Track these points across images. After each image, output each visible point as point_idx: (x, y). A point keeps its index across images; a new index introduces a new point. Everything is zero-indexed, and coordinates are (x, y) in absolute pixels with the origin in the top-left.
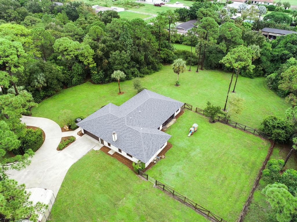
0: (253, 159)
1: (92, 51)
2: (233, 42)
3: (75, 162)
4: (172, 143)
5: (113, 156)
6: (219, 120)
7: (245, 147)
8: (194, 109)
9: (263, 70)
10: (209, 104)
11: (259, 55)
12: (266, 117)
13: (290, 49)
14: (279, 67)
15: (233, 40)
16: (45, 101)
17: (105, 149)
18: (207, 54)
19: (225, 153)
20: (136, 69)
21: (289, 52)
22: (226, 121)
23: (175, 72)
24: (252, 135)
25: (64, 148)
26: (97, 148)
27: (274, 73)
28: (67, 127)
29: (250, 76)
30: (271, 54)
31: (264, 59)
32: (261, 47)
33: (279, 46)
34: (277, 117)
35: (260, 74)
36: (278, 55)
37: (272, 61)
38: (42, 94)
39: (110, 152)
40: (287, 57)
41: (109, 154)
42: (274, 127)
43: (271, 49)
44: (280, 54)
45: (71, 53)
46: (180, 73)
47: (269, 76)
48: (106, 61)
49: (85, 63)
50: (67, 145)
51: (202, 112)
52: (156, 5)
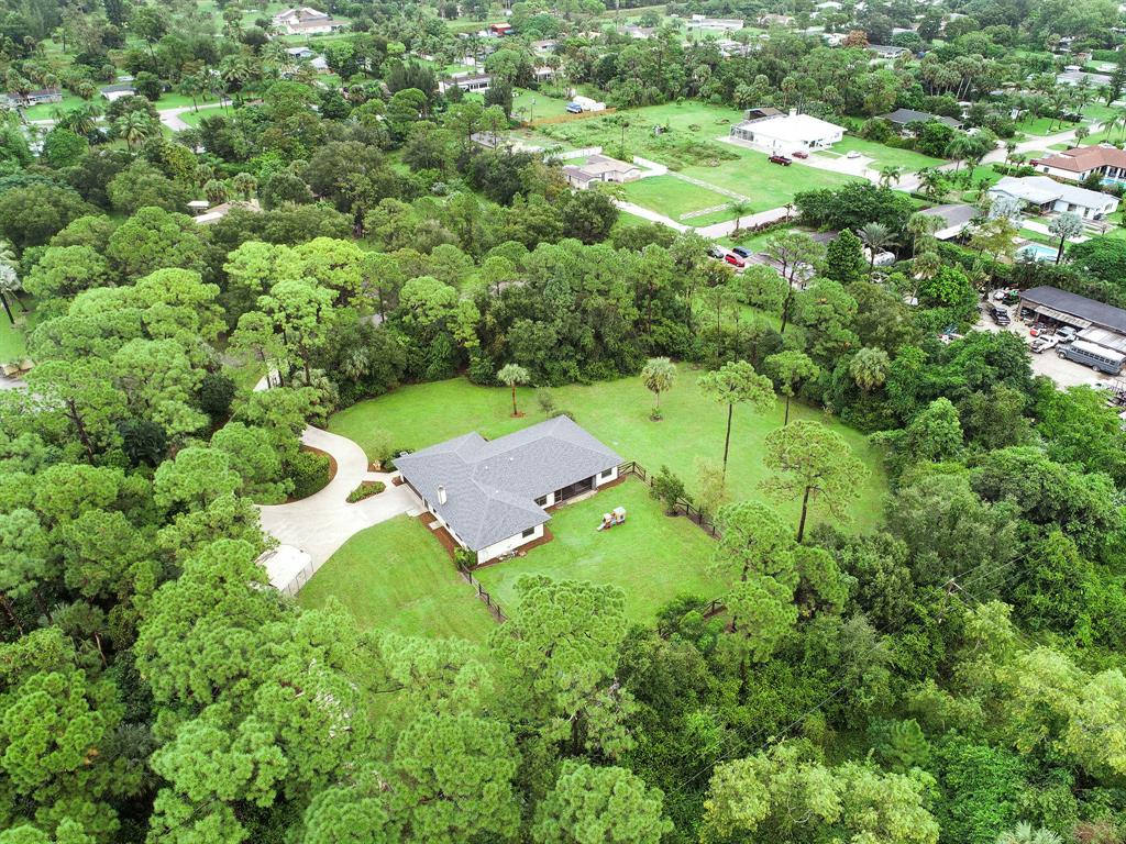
1: (475, 314)
3: (366, 527)
5: (433, 531)
6: (686, 515)
8: (649, 478)
10: (666, 471)
16: (361, 404)
17: (428, 517)
20: (573, 364)
25: (358, 500)
26: (414, 513)
28: (378, 464)
38: (359, 388)
39: (433, 525)
41: (429, 528)
45: (429, 313)
48: (502, 339)
49: (457, 337)
50: (367, 495)
52: (774, 160)
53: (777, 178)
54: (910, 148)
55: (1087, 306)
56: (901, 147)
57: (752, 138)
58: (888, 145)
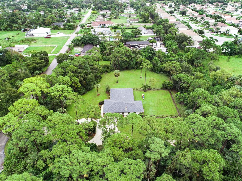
15: (130, 55)
19: (159, 99)
22: (150, 89)
24: (161, 91)
42: (167, 85)
48: (85, 82)
49: (76, 86)
51: (139, 89)
52: (46, 38)
53: (53, 40)
54: (65, 29)
55: (135, 42)
56: (63, 30)
57: (33, 35)
58: (60, 30)
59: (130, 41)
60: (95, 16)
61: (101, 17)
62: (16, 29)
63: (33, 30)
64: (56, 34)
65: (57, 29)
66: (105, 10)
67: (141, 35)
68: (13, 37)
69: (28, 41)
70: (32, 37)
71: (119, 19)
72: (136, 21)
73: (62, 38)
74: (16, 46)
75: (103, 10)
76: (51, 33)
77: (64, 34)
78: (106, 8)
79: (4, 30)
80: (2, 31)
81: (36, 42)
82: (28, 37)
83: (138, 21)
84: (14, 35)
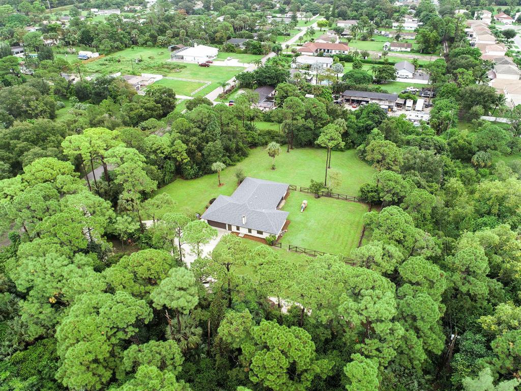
0: (357, 219)
1: (184, 146)
2: (319, 118)
4: (290, 219)
5: (244, 237)
6: (323, 195)
7: (349, 212)
8: (298, 188)
9: (352, 142)
10: (312, 181)
11: (346, 128)
12: (362, 185)
13: (372, 119)
14: (365, 138)
15: (320, 116)
17: (235, 234)
18: (296, 132)
19: (335, 219)
20: (227, 158)
21: (372, 122)
22: (329, 195)
23: (270, 155)
24: (353, 203)
27: (362, 145)
29: (342, 150)
30: (356, 125)
31: (351, 131)
32: (346, 120)
33: (362, 116)
34: (369, 183)
35: (350, 146)
36: (363, 126)
37: (359, 132)
39: (241, 235)
40: (371, 127)
41: (240, 237)
42: (368, 192)
43: (355, 121)
44: (365, 125)
45: (164, 151)
46: (276, 156)
47: (358, 148)
48: (200, 154)
49: (179, 159)
51: (307, 191)
52: (202, 65)
53: (210, 72)
54: (246, 53)
55: (365, 94)
56: (243, 53)
57: (182, 58)
58: (237, 53)
59: (357, 89)
60: (325, 31)
61: (334, 35)
62: (161, 45)
63: (186, 49)
64: (224, 61)
65: (231, 51)
66: (353, 19)
67: (394, 79)
68: (149, 60)
69: (168, 68)
70: (179, 62)
71: (372, 40)
72: (403, 49)
73: (230, 69)
74: (143, 74)
75: (349, 19)
76: (216, 57)
77: (238, 61)
78: (355, 16)
79: (142, 45)
80: (138, 46)
81: (181, 72)
82: (174, 61)
83: (409, 50)
84: (151, 56)
